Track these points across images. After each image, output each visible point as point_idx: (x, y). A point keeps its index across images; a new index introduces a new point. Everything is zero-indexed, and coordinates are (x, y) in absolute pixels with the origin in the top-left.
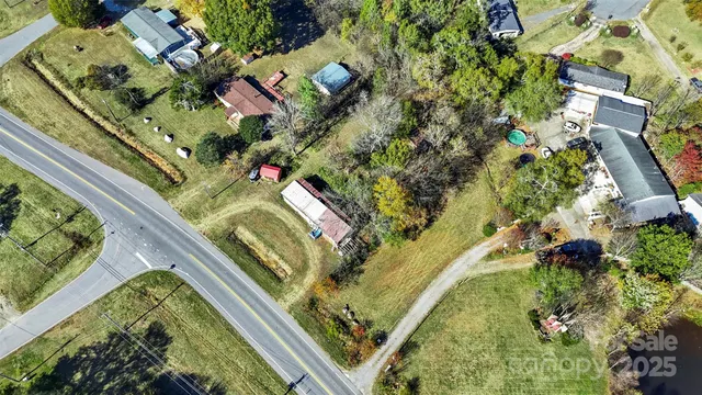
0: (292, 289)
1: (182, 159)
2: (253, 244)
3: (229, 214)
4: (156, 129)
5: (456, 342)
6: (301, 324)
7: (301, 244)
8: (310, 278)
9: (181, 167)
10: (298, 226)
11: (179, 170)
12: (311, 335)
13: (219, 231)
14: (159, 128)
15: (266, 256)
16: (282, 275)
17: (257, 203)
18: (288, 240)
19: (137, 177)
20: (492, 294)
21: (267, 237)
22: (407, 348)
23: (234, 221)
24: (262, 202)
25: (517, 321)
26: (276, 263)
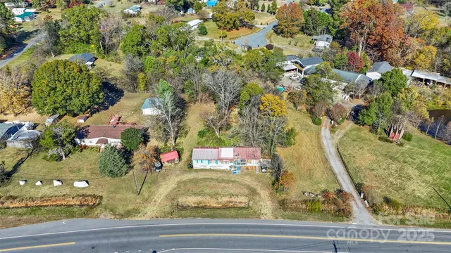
0: (261, 206)
1: (83, 188)
2: (200, 203)
3: (163, 196)
4: (39, 183)
5: (373, 170)
6: (291, 219)
7: (233, 182)
8: (264, 194)
9: (88, 194)
10: (220, 175)
11: (89, 196)
12: (306, 219)
13: (167, 209)
14: (41, 182)
15: (219, 203)
16: (243, 205)
17: (177, 179)
18: (223, 184)
19: (50, 219)
20: (356, 143)
21: (207, 191)
22: (359, 188)
23: (171, 197)
24: (180, 177)
25: (381, 146)
26: (230, 202)
